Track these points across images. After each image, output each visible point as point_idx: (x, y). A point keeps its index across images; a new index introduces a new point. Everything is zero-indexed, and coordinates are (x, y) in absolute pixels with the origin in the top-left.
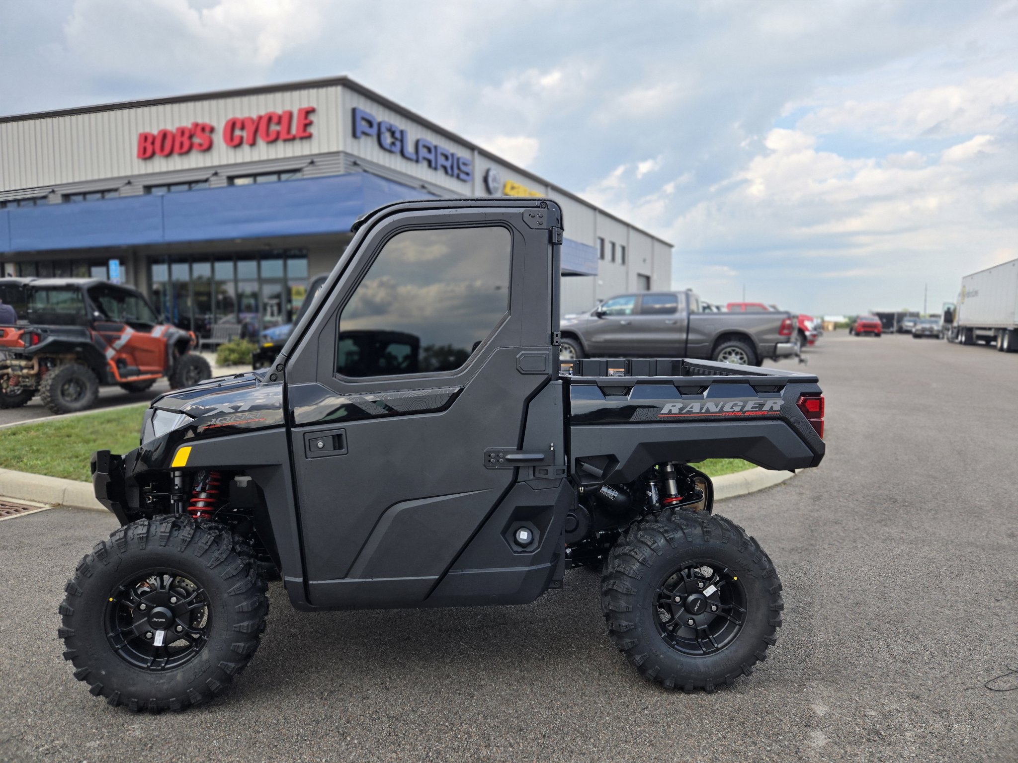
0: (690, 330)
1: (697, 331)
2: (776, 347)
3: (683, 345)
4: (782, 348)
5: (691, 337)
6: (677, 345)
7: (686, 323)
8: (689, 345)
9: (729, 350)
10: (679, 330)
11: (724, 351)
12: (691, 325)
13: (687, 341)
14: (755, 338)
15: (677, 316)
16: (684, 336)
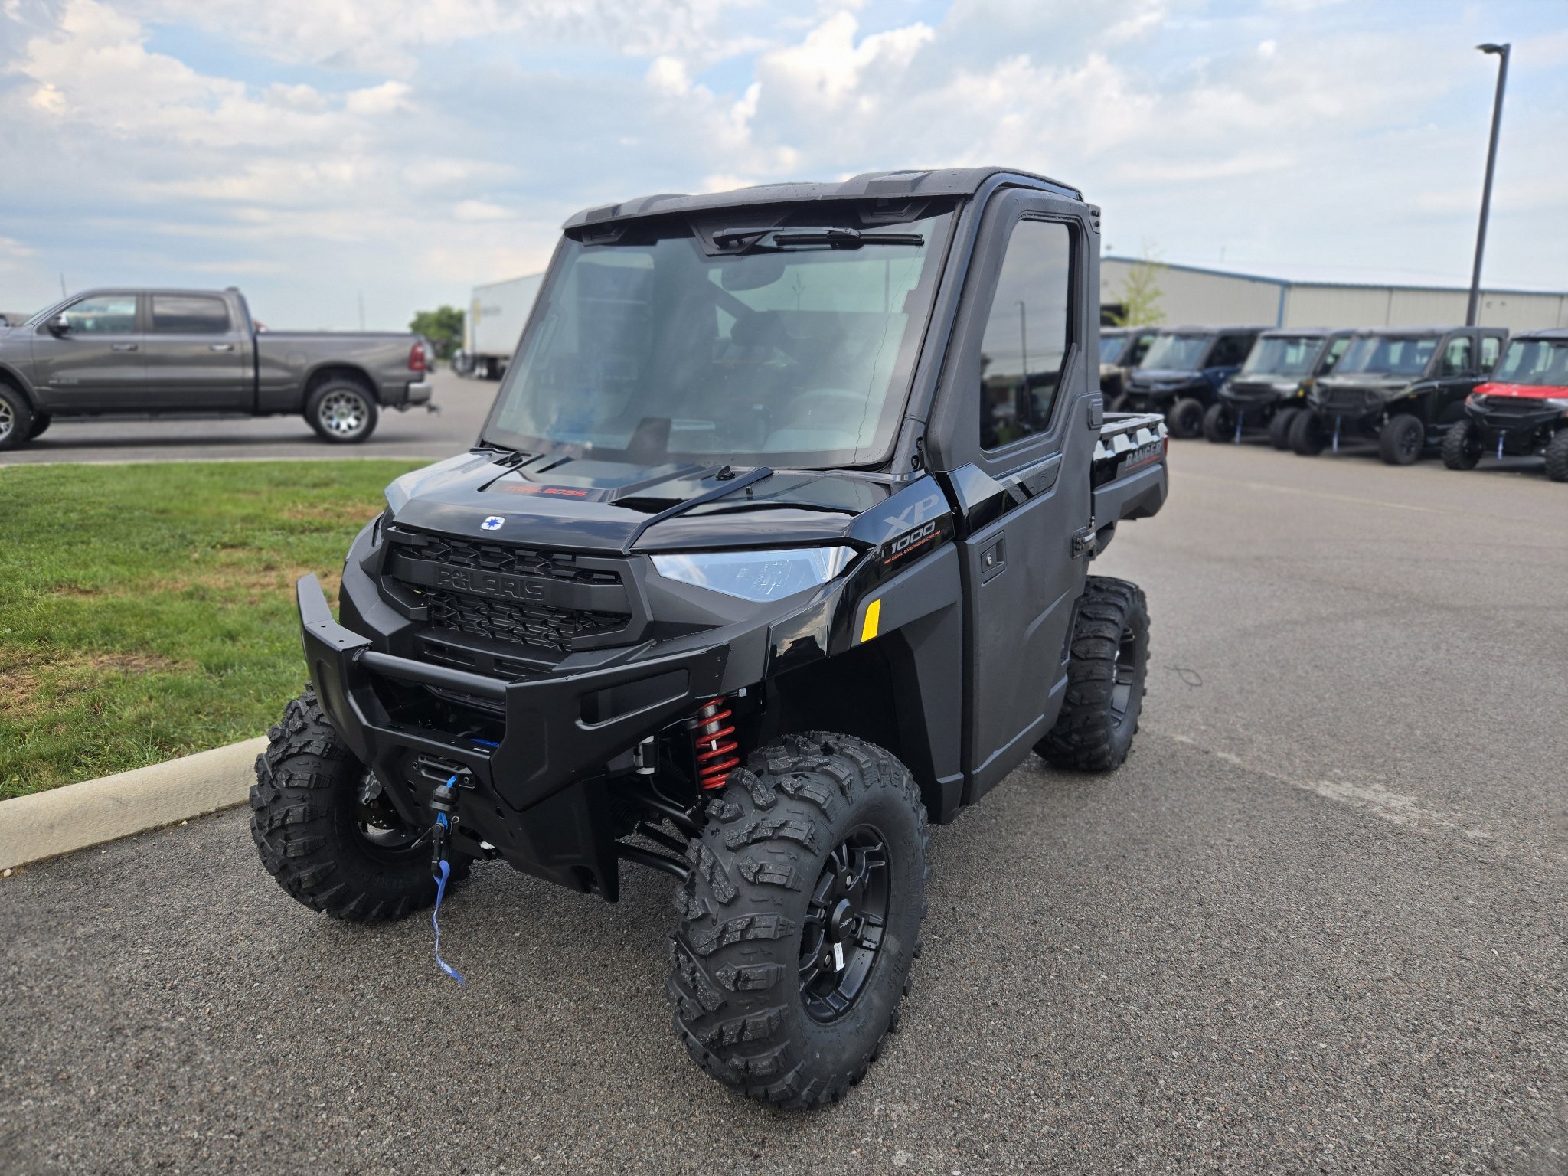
0: (260, 361)
1: (271, 363)
2: (407, 389)
3: (251, 389)
4: (417, 390)
5: (265, 373)
6: (240, 389)
7: (249, 348)
8: (262, 389)
9: (334, 395)
10: (241, 361)
11: (327, 397)
12: (262, 353)
13: (256, 381)
14: (373, 375)
15: (230, 336)
16: (250, 373)
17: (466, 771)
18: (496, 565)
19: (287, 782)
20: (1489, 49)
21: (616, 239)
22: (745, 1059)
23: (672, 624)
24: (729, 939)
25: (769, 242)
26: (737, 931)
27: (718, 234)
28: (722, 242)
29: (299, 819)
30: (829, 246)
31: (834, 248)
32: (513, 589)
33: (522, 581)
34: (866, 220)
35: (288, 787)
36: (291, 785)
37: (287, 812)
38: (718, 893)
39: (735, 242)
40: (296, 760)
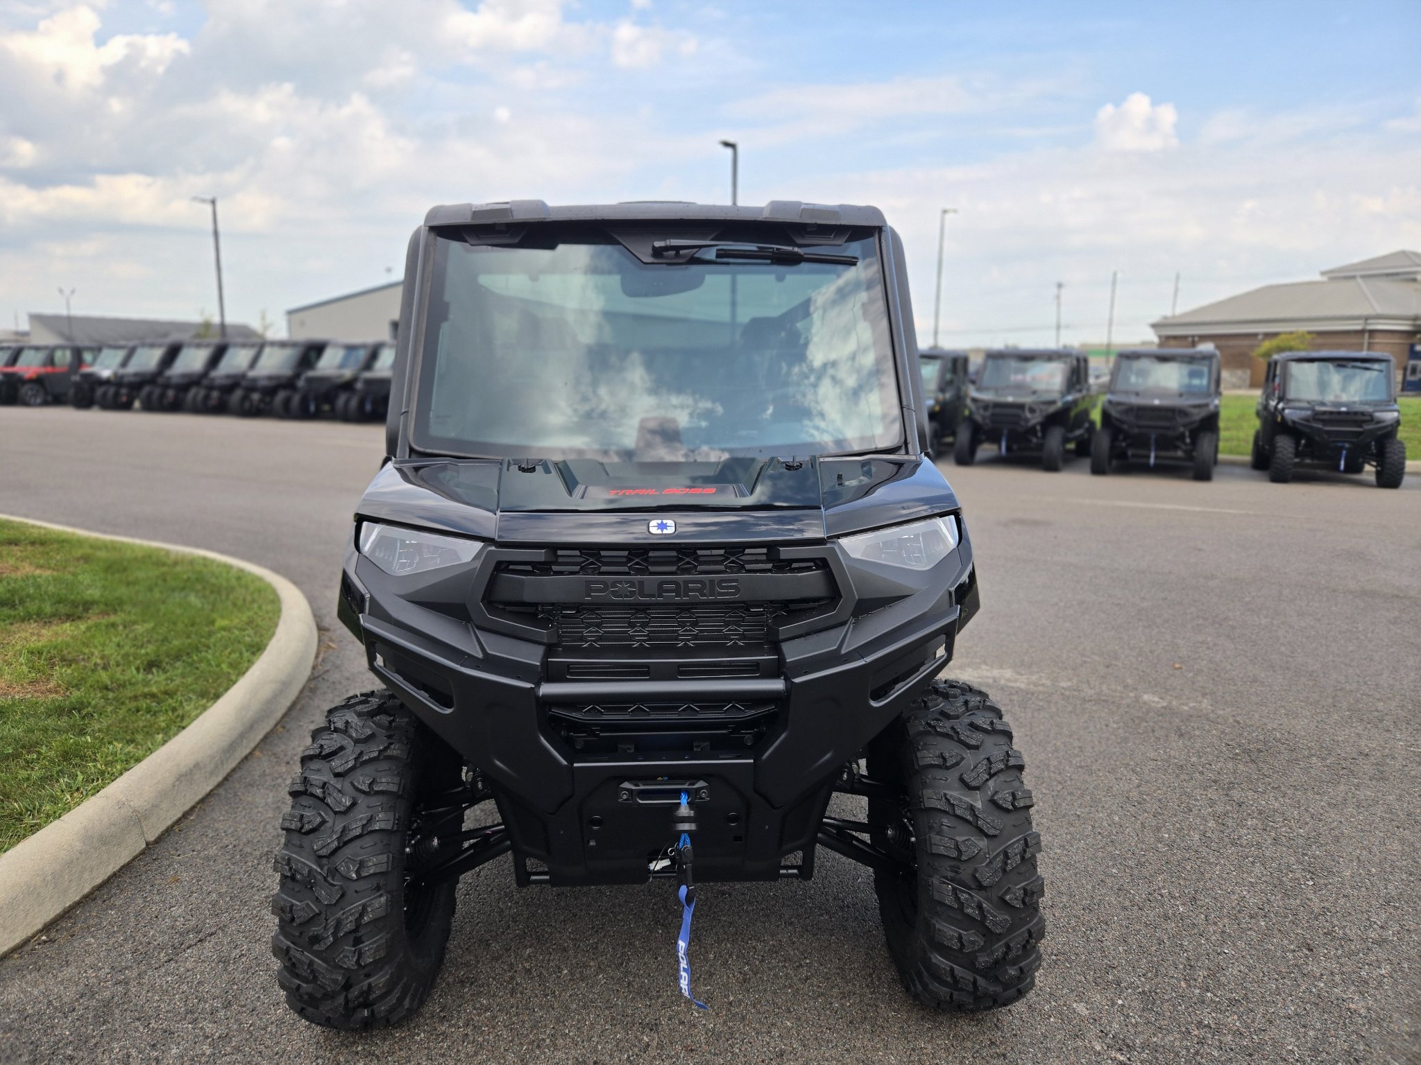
17: (701, 784)
18: (674, 568)
19: (357, 872)
20: (727, 144)
21: (516, 241)
22: (1016, 967)
23: (872, 599)
24: (1011, 864)
25: (711, 255)
26: (1016, 855)
27: (658, 244)
28: (657, 253)
29: (381, 913)
30: (769, 261)
31: (772, 264)
32: (700, 591)
33: (712, 581)
34: (800, 241)
35: (360, 878)
36: (364, 874)
37: (364, 907)
38: (988, 828)
39: (673, 253)
40: (358, 843)
